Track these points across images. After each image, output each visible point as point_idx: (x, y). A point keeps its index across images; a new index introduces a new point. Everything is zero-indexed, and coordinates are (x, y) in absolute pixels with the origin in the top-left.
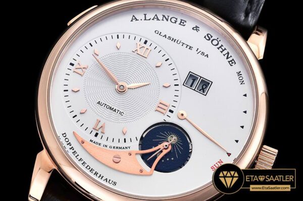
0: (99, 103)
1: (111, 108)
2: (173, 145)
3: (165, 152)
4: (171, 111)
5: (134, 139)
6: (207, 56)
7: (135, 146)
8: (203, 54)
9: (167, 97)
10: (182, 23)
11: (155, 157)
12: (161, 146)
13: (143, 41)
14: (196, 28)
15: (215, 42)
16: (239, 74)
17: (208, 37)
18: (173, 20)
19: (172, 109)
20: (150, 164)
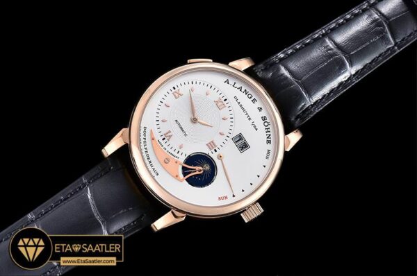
0: (176, 121)
1: (181, 128)
2: (204, 171)
3: (197, 173)
4: (215, 151)
5: (184, 154)
6: (257, 129)
7: (182, 159)
8: (255, 126)
9: (218, 141)
10: (254, 101)
11: (190, 173)
12: (197, 168)
13: (224, 98)
14: (260, 109)
15: (266, 124)
16: (269, 151)
17: (264, 119)
18: (250, 96)
19: (217, 149)
20: (185, 174)
